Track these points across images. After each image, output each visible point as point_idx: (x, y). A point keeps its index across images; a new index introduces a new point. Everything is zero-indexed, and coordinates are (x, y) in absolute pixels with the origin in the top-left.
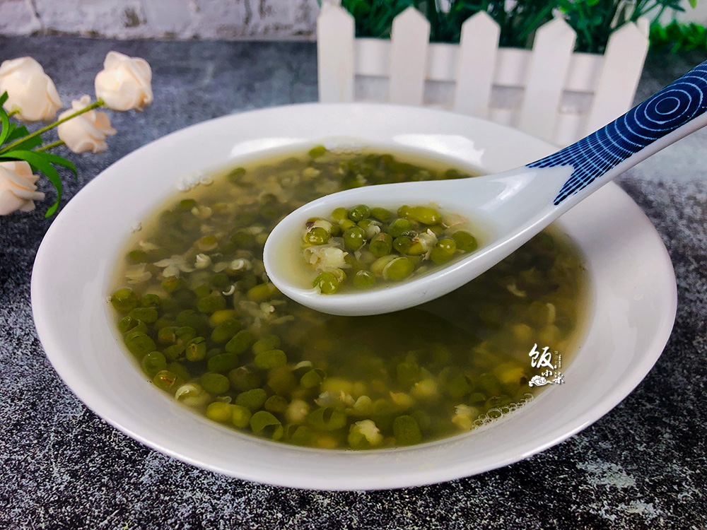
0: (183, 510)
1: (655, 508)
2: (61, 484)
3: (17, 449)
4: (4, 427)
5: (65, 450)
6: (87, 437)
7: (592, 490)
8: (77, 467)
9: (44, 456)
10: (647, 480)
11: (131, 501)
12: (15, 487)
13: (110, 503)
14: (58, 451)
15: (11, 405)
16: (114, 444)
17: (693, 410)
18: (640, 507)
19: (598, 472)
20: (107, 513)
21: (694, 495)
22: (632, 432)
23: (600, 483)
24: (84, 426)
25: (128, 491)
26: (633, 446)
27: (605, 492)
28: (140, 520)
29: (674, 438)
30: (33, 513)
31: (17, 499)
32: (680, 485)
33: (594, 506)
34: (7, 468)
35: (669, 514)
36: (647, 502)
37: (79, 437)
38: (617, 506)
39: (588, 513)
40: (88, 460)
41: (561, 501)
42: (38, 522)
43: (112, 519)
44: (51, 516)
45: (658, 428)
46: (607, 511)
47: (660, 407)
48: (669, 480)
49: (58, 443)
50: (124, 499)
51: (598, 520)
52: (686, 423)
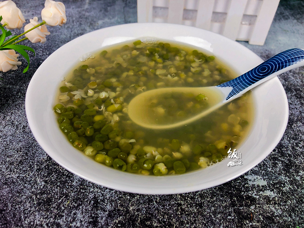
0: (91, 196)
1: (274, 193)
2: (41, 186)
3: (22, 172)
4: (15, 163)
5: (41, 172)
6: (50, 167)
7: (250, 186)
8: (47, 179)
9: (33, 175)
10: (271, 182)
11: (70, 192)
12: (22, 187)
13: (62, 193)
14: (39, 172)
15: (17, 154)
16: (60, 170)
17: (291, 155)
18: (268, 193)
19: (253, 179)
20: (61, 197)
21: (290, 188)
22: (266, 163)
23: (253, 184)
24: (48, 162)
25: (68, 188)
26: (266, 169)
27: (255, 187)
28: (74, 200)
29: (283, 166)
30: (31, 197)
31: (24, 192)
32: (284, 184)
33: (250, 192)
34: (18, 180)
35: (280, 196)
36: (271, 191)
37: (46, 167)
38: (259, 193)
39: (248, 195)
40: (51, 176)
41: (238, 191)
42: (33, 201)
43: (63, 199)
44: (38, 199)
45: (277, 161)
46: (255, 195)
47: (278, 153)
48: (280, 183)
49: (38, 169)
50: (67, 191)
51: (252, 198)
52: (288, 159)
